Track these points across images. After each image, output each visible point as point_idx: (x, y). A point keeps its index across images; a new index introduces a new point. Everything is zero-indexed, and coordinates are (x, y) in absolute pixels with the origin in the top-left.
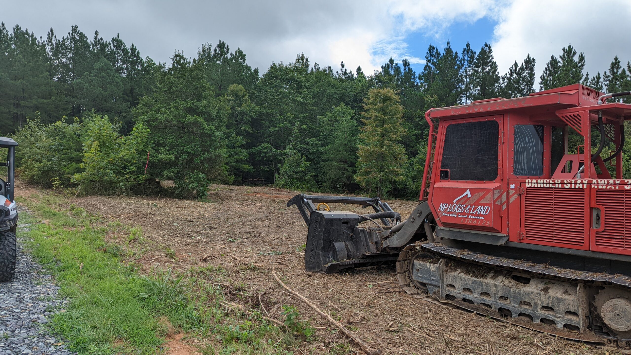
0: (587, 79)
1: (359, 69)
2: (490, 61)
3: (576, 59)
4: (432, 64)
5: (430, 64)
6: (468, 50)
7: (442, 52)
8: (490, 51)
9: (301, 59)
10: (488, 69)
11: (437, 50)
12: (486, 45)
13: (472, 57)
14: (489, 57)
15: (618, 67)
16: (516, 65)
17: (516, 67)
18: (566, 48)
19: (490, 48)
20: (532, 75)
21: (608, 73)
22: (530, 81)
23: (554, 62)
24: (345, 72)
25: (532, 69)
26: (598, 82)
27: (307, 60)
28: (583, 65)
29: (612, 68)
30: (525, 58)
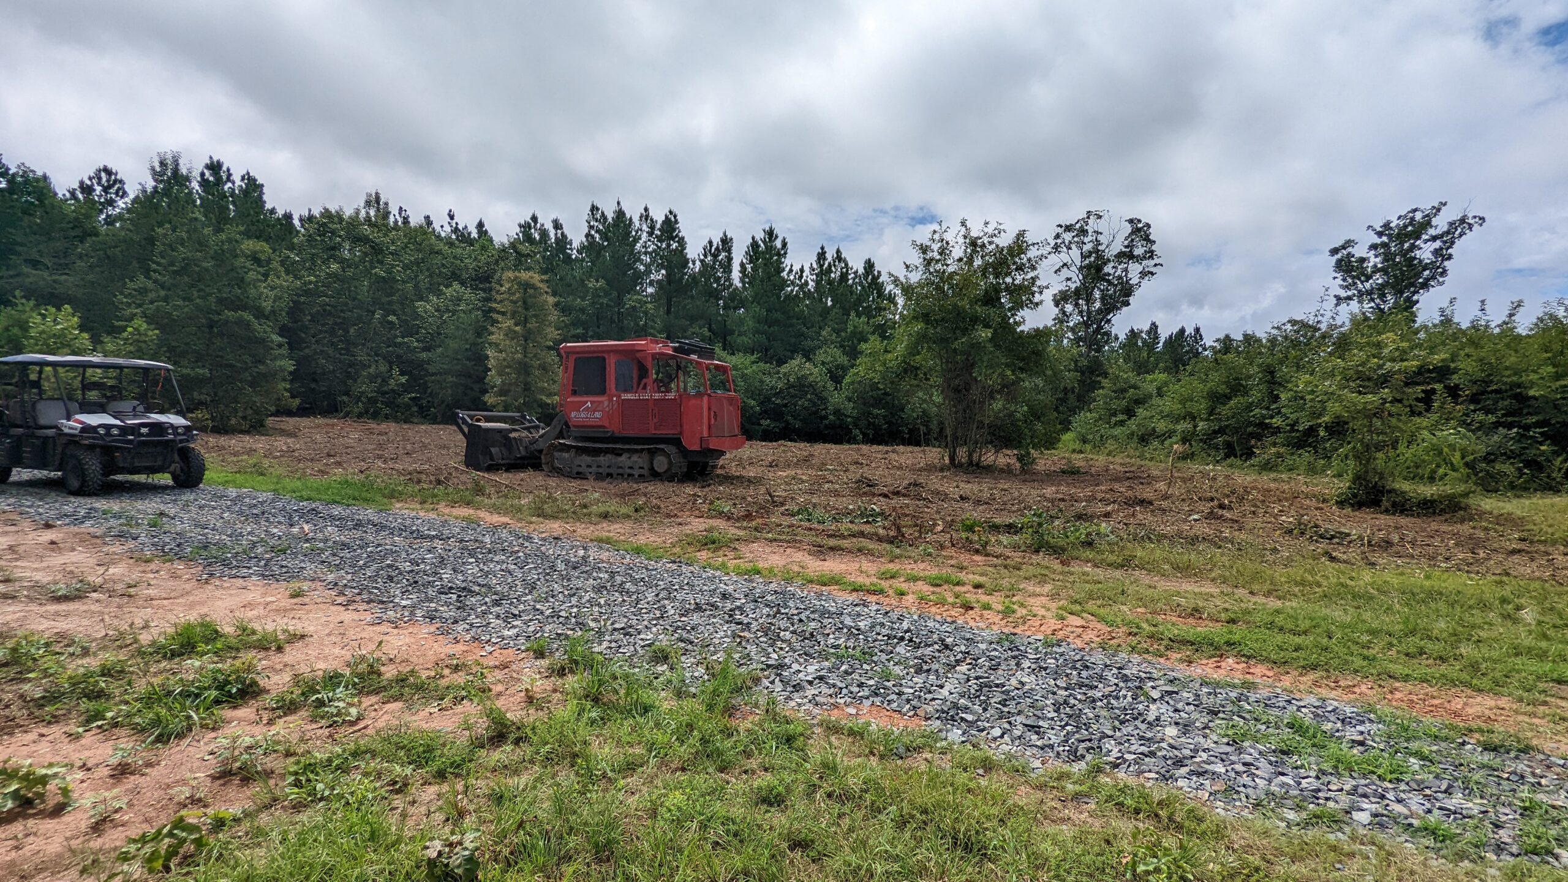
0: (791, 271)
1: (480, 225)
2: (677, 236)
3: (778, 244)
4: (597, 232)
5: (593, 232)
6: (647, 217)
7: (610, 216)
8: (676, 222)
9: (374, 201)
10: (674, 246)
11: (603, 213)
12: (671, 212)
13: (652, 228)
14: (674, 230)
15: (825, 259)
16: (710, 243)
17: (711, 246)
18: (767, 229)
19: (675, 216)
20: (730, 259)
21: (815, 266)
22: (727, 266)
23: (754, 244)
24: (457, 229)
25: (729, 251)
26: (801, 277)
27: (386, 204)
28: (786, 253)
29: (819, 259)
30: (721, 235)
